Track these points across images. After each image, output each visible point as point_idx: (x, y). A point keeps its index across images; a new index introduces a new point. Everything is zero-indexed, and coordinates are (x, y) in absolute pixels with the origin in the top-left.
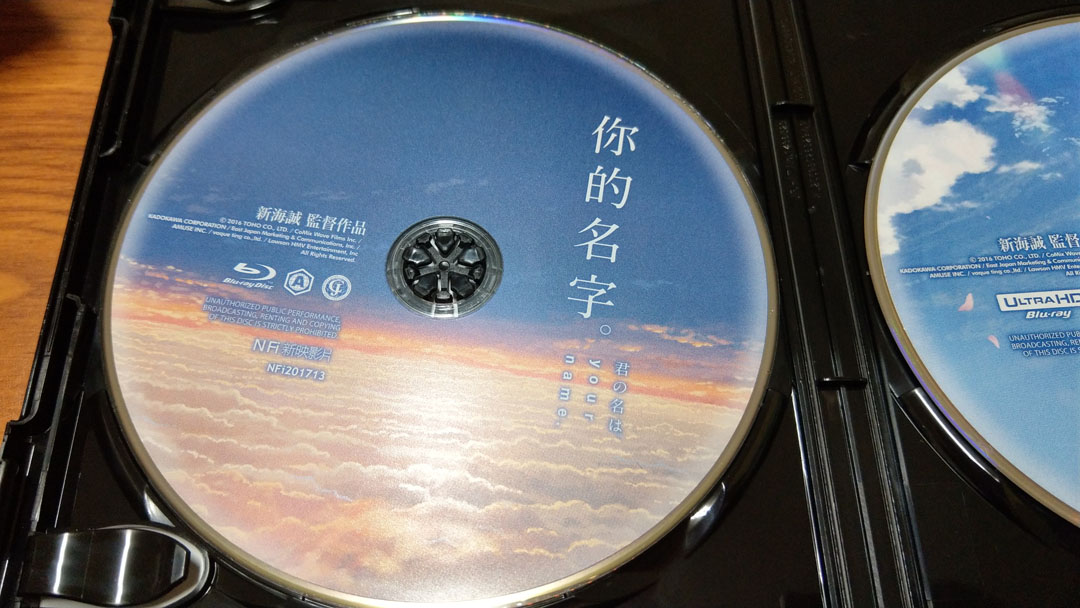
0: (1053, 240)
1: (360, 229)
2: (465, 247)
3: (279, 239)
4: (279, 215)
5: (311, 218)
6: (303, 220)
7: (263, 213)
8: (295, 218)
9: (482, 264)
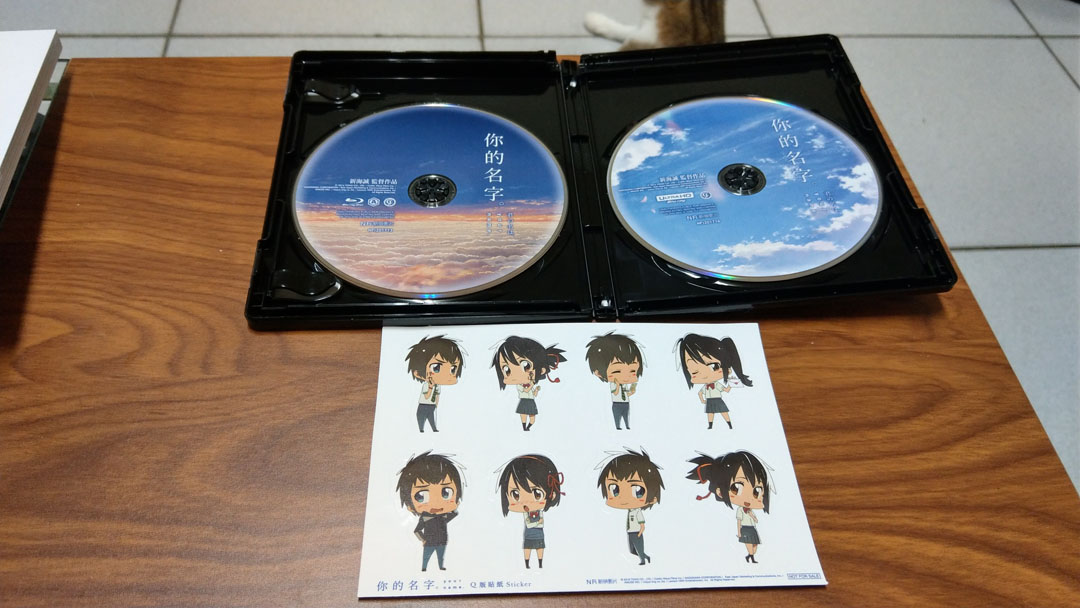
0: (682, 177)
1: (395, 182)
2: (441, 184)
3: (362, 189)
4: (360, 181)
5: (373, 181)
6: (370, 183)
7: (352, 181)
8: (367, 181)
9: (447, 189)
